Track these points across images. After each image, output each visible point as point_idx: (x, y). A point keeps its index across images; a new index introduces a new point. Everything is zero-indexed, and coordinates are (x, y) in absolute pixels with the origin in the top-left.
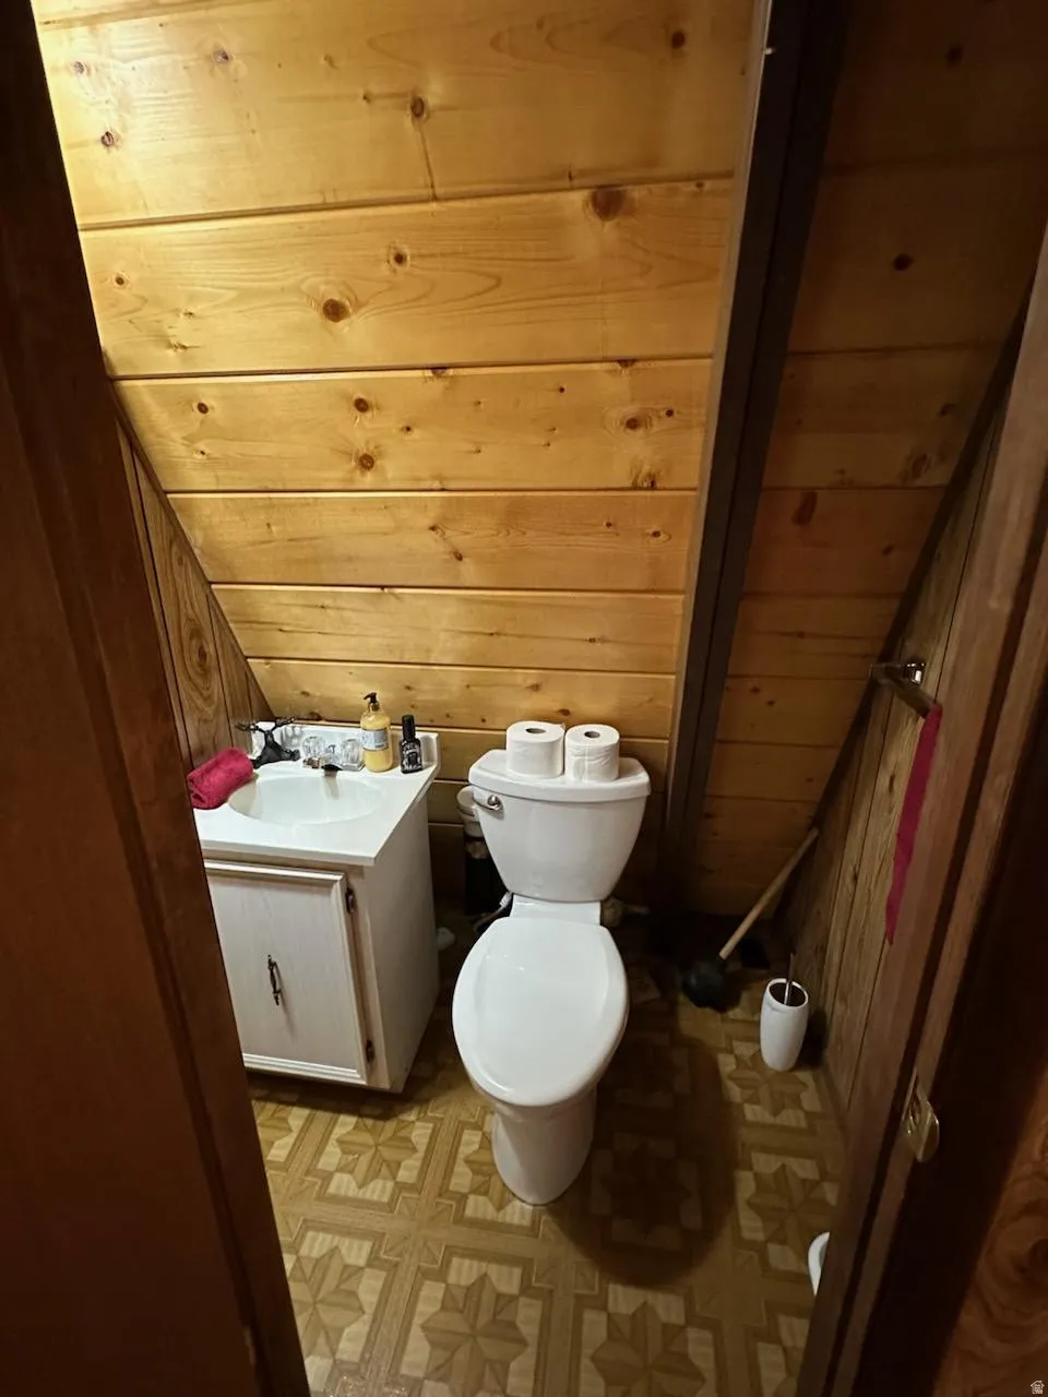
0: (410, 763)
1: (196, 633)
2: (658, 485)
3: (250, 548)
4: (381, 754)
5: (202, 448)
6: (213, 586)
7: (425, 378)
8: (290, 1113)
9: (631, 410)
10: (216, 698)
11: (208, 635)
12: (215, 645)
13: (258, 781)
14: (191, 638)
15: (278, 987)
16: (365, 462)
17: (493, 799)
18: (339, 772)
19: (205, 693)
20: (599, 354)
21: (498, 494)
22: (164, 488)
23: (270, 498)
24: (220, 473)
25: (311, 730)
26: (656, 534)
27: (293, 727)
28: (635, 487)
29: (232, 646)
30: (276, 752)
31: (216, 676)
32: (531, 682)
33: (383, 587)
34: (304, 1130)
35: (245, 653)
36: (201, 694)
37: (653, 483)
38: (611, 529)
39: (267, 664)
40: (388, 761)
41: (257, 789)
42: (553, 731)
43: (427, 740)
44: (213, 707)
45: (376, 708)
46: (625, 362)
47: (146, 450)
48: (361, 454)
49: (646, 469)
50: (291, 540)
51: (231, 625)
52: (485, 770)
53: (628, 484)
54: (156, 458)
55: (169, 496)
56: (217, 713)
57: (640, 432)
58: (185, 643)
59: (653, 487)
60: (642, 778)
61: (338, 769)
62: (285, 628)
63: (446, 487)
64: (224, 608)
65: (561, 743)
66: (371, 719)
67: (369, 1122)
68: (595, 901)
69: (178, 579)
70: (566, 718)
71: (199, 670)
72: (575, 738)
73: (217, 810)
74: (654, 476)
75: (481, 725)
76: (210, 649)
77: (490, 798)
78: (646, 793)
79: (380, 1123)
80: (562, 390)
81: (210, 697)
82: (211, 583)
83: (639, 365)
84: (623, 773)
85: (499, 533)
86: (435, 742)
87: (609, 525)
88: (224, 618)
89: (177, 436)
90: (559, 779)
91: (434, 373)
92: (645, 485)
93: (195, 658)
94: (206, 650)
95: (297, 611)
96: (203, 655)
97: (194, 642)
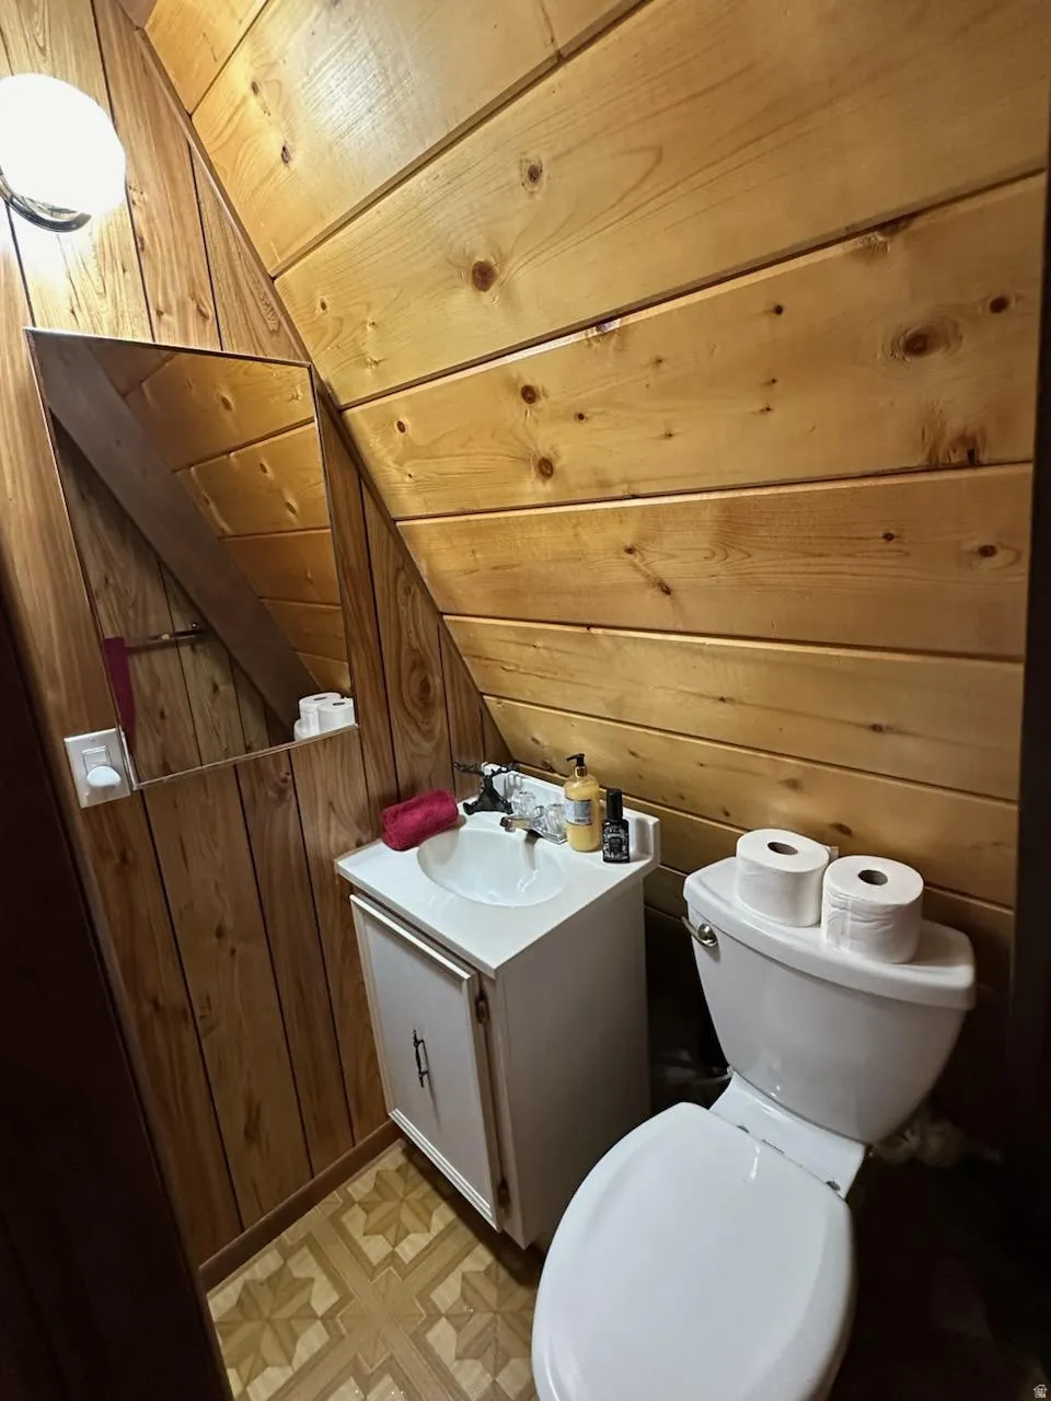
0: (611, 850)
1: (420, 664)
2: (984, 457)
3: (465, 577)
4: (584, 829)
5: (409, 472)
6: (445, 617)
7: (588, 340)
8: (437, 1207)
9: (914, 316)
10: (437, 731)
11: (435, 666)
12: (443, 677)
13: (463, 829)
14: (412, 670)
15: (423, 1068)
16: (544, 468)
17: (707, 930)
18: (540, 840)
19: (425, 727)
20: (839, 224)
21: (705, 497)
22: (393, 516)
23: (469, 521)
24: (427, 496)
25: (531, 782)
26: (987, 551)
27: (515, 776)
28: (932, 467)
29: (466, 682)
30: (492, 800)
31: (440, 712)
32: (791, 775)
33: (589, 626)
34: (441, 1236)
35: (481, 690)
36: (419, 728)
37: (971, 454)
38: (893, 545)
39: (499, 703)
40: (592, 841)
41: (460, 837)
42: (810, 853)
43: (641, 824)
44: (433, 743)
45: (582, 773)
46: (892, 225)
47: (374, 477)
48: (539, 458)
49: (955, 424)
50: (495, 568)
51: (464, 659)
52: (705, 886)
53: (919, 460)
54: (382, 486)
55: (398, 524)
56: (437, 748)
57: (936, 358)
58: (404, 674)
59: (972, 461)
60: (959, 976)
61: (541, 836)
62: (506, 667)
63: (636, 493)
64: (456, 640)
65: (816, 877)
66: (575, 785)
67: (503, 1274)
68: (857, 1141)
69: (402, 608)
70: (841, 839)
71: (417, 701)
72: (841, 879)
73: (406, 852)
74: (975, 442)
75: (723, 819)
76: (436, 681)
77: (703, 927)
78: (963, 1005)
79: (513, 1284)
80: (779, 310)
81: (431, 731)
82: (443, 614)
83: (919, 224)
84: (922, 954)
85: (714, 554)
86: (651, 829)
87: (888, 537)
88: (457, 651)
89: (389, 460)
90: (809, 933)
91: (598, 330)
92: (955, 459)
93: (415, 690)
94: (431, 680)
95: (512, 648)
96: (425, 687)
97: (415, 675)
